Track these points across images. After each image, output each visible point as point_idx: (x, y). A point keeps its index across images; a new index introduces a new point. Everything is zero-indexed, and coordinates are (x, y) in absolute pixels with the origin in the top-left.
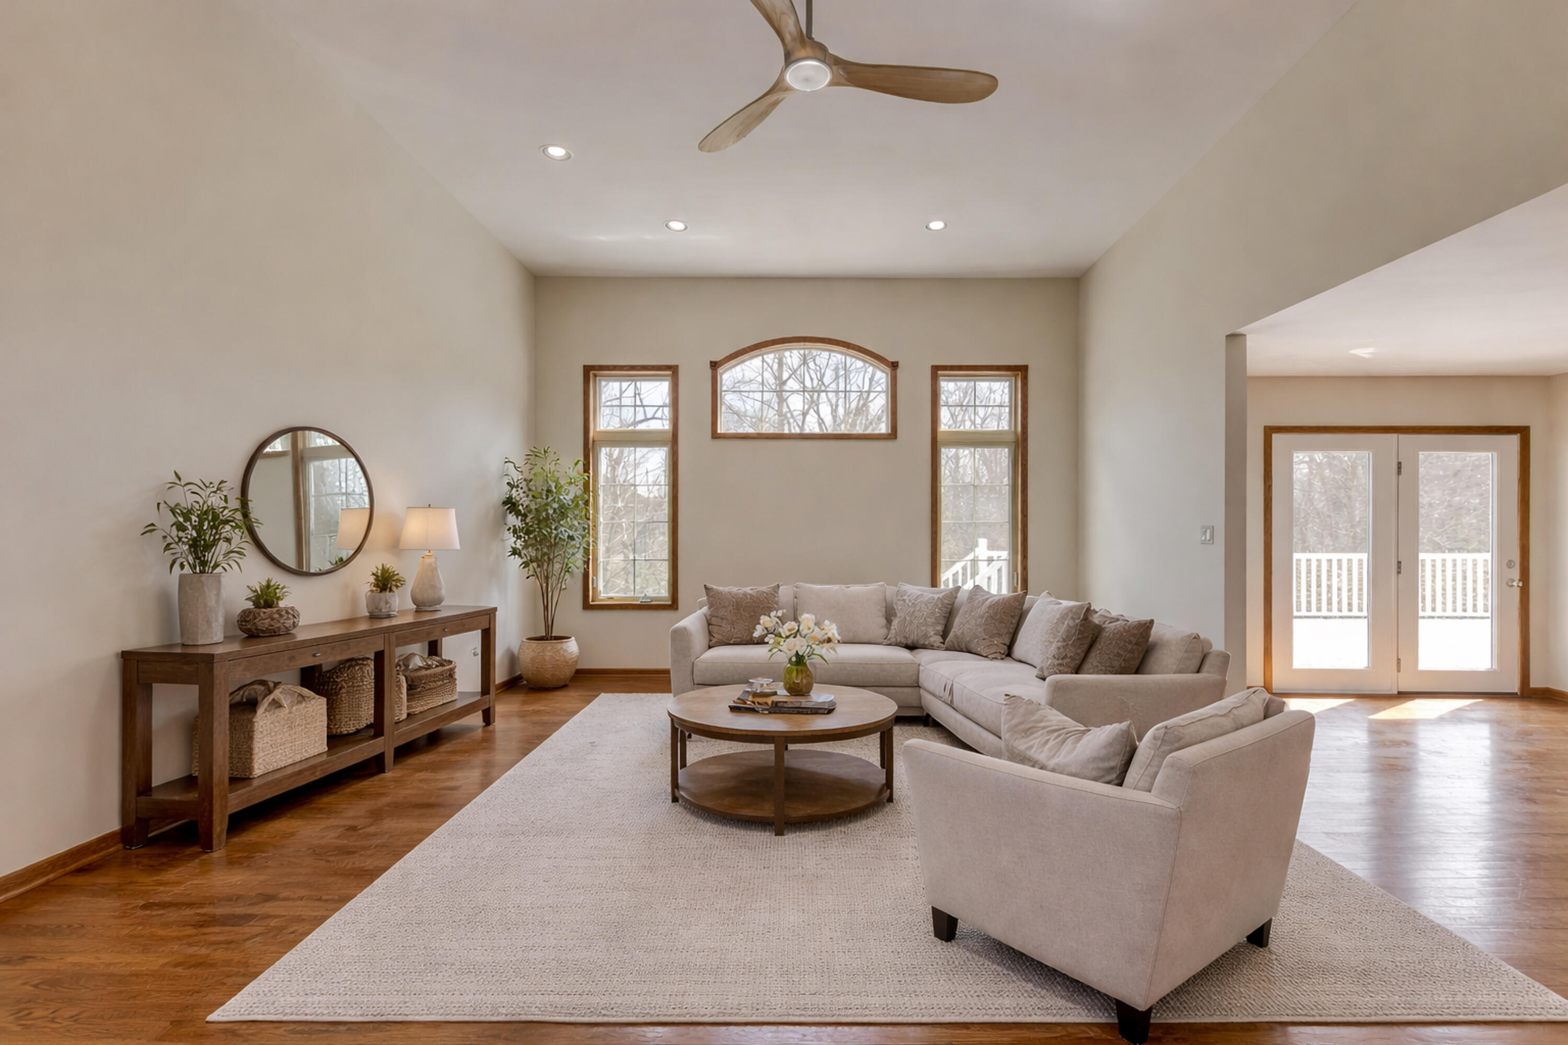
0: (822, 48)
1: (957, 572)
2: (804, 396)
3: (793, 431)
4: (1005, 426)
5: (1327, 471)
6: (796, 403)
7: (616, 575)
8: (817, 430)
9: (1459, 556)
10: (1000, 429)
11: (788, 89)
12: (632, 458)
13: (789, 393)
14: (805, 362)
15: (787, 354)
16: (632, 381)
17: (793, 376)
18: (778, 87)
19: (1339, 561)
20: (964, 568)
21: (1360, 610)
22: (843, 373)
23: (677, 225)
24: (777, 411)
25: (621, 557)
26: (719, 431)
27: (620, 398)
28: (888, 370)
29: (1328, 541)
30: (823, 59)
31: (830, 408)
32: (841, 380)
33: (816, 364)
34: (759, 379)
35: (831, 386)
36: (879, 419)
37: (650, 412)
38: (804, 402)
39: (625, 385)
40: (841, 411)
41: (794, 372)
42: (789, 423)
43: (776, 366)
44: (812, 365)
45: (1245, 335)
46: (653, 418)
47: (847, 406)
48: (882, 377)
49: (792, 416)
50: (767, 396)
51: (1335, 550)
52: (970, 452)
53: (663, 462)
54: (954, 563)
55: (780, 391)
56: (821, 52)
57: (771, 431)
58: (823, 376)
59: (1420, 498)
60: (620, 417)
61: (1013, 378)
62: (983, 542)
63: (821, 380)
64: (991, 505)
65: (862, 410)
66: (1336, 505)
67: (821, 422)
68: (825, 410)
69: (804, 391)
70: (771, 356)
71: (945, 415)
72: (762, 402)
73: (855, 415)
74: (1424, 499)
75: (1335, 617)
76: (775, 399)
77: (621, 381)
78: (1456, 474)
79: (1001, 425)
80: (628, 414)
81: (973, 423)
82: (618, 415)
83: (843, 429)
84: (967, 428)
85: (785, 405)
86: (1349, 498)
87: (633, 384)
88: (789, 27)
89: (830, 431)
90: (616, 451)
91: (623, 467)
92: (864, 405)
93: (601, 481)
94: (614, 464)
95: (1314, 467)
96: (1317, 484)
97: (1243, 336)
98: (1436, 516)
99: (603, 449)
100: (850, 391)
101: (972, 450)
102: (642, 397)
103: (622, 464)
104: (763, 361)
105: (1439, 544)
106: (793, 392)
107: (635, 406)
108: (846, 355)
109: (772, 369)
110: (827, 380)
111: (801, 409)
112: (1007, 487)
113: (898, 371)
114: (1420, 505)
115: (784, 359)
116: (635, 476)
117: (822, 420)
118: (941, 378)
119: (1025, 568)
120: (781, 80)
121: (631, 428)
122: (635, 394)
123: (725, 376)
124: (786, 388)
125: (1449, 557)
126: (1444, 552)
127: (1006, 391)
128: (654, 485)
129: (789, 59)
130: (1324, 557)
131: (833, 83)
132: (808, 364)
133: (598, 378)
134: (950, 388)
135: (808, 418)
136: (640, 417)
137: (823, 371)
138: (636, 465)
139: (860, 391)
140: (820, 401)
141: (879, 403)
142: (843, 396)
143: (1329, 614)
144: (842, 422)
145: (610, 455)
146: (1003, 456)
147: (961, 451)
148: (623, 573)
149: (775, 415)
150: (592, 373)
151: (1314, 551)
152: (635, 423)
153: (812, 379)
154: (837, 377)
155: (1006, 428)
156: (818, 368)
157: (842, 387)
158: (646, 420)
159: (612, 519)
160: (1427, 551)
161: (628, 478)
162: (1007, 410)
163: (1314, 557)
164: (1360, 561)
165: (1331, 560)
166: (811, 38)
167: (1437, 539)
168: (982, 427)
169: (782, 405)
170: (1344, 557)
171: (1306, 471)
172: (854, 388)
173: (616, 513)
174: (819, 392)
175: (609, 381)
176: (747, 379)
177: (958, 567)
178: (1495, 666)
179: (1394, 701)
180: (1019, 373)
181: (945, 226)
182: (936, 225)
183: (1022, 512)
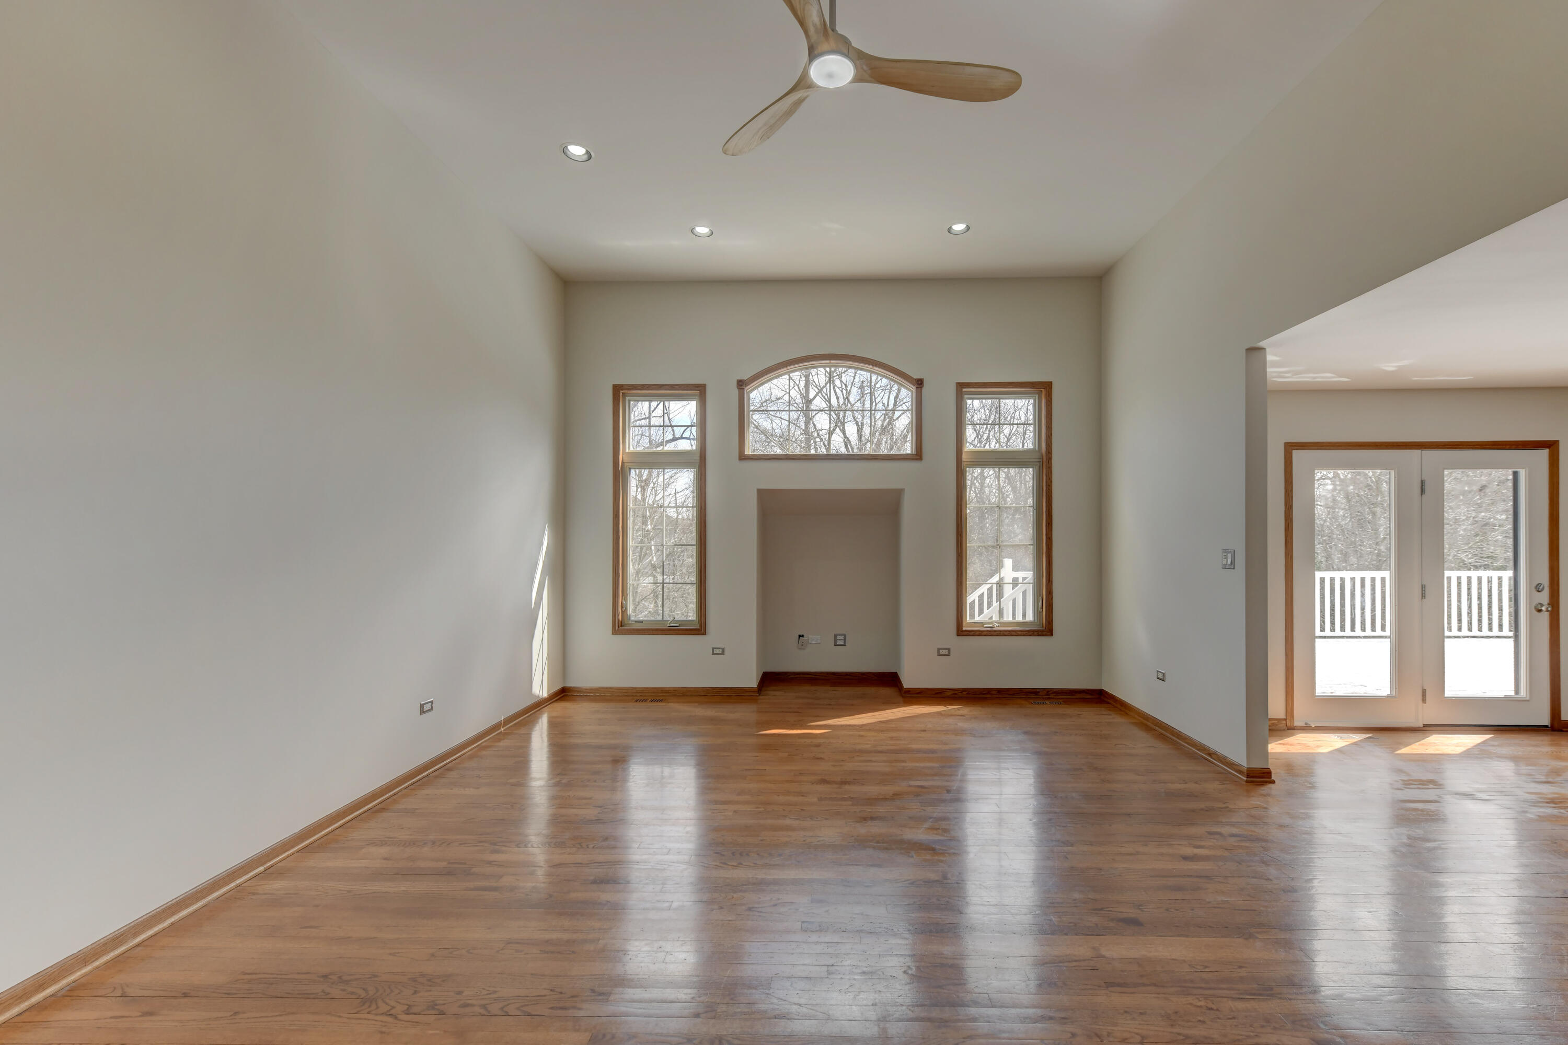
0: (845, 41)
1: (983, 594)
2: (830, 415)
3: (819, 452)
4: (1029, 445)
5: (1352, 487)
6: (822, 422)
7: (645, 598)
8: (843, 450)
9: (1485, 574)
10: (1025, 447)
11: (811, 86)
12: (661, 479)
13: (815, 412)
14: (831, 380)
15: (813, 371)
16: (661, 401)
17: (820, 394)
18: (803, 83)
19: (1363, 580)
20: (990, 590)
21: (1383, 628)
22: (868, 391)
23: (702, 230)
24: (803, 430)
25: (651, 579)
26: (746, 453)
27: (649, 418)
28: (913, 388)
29: (1353, 559)
30: (847, 54)
31: (855, 427)
32: (868, 398)
33: (841, 381)
34: (786, 398)
35: (856, 405)
36: (905, 437)
37: (678, 432)
38: (830, 419)
39: (654, 404)
40: (866, 431)
41: (820, 391)
42: (815, 442)
43: (802, 384)
44: (838, 383)
45: (1264, 349)
46: (682, 438)
47: (873, 424)
48: (906, 395)
49: (819, 436)
50: (794, 415)
51: (1359, 569)
52: (995, 472)
53: (691, 484)
54: (979, 585)
55: (806, 409)
56: (845, 48)
57: (798, 452)
58: (849, 394)
59: (1446, 514)
60: (650, 436)
61: (1037, 396)
62: (1008, 563)
63: (847, 398)
64: (1016, 526)
65: (887, 429)
66: (1361, 522)
67: (847, 441)
68: (851, 429)
69: (830, 410)
70: (798, 373)
71: (970, 433)
72: (789, 421)
73: (880, 434)
74: (1449, 515)
75: (1359, 637)
76: (802, 419)
77: (650, 401)
78: (1482, 488)
79: (1026, 444)
80: (656, 434)
81: (998, 441)
82: (647, 434)
83: (868, 449)
84: (992, 447)
85: (811, 425)
86: (1374, 514)
87: (662, 403)
88: (813, 18)
89: (856, 451)
90: (645, 473)
91: (653, 488)
92: (889, 423)
93: (630, 504)
94: (644, 485)
95: (1338, 483)
96: (1341, 498)
97: (1262, 349)
98: (1462, 532)
99: (633, 471)
100: (875, 410)
101: (997, 469)
102: (671, 416)
103: (652, 485)
104: (790, 378)
105: (1464, 561)
106: (820, 411)
107: (664, 426)
108: (871, 372)
109: (799, 387)
110: (852, 399)
111: (827, 428)
112: (1031, 509)
113: (924, 390)
114: (1445, 521)
115: (811, 377)
116: (663, 496)
117: (848, 439)
118: (965, 396)
119: (1050, 593)
120: (805, 75)
121: (660, 448)
122: (664, 413)
123: (752, 395)
124: (813, 407)
125: (1474, 574)
126: (1469, 569)
127: (1031, 407)
128: (682, 507)
129: (813, 54)
130: (1347, 575)
131: (857, 79)
132: (833, 382)
133: (627, 398)
134: (976, 407)
135: (834, 437)
136: (669, 436)
137: (849, 389)
138: (665, 487)
139: (886, 410)
140: (846, 421)
141: (903, 422)
142: (869, 415)
143: (1353, 634)
144: (868, 441)
145: (640, 475)
146: (1027, 477)
147: (986, 470)
148: (652, 595)
149: (801, 434)
150: (621, 392)
151: (1339, 570)
152: (663, 443)
153: (838, 398)
154: (863, 395)
155: (1031, 446)
156: (844, 387)
157: (867, 406)
158: (675, 439)
159: (642, 541)
160: (1452, 569)
161: (657, 499)
162: (1031, 428)
163: (1337, 575)
164: (1383, 580)
165: (1354, 578)
166: (833, 30)
167: (1463, 556)
168: (1007, 445)
169: (809, 422)
170: (1368, 575)
171: (1330, 487)
172: (880, 406)
173: (646, 535)
174: (845, 411)
175: (638, 401)
176: (773, 398)
177: (984, 589)
178: (1523, 693)
179: (1419, 735)
180: (1043, 390)
181: (968, 228)
182: (959, 227)
183: (1046, 535)
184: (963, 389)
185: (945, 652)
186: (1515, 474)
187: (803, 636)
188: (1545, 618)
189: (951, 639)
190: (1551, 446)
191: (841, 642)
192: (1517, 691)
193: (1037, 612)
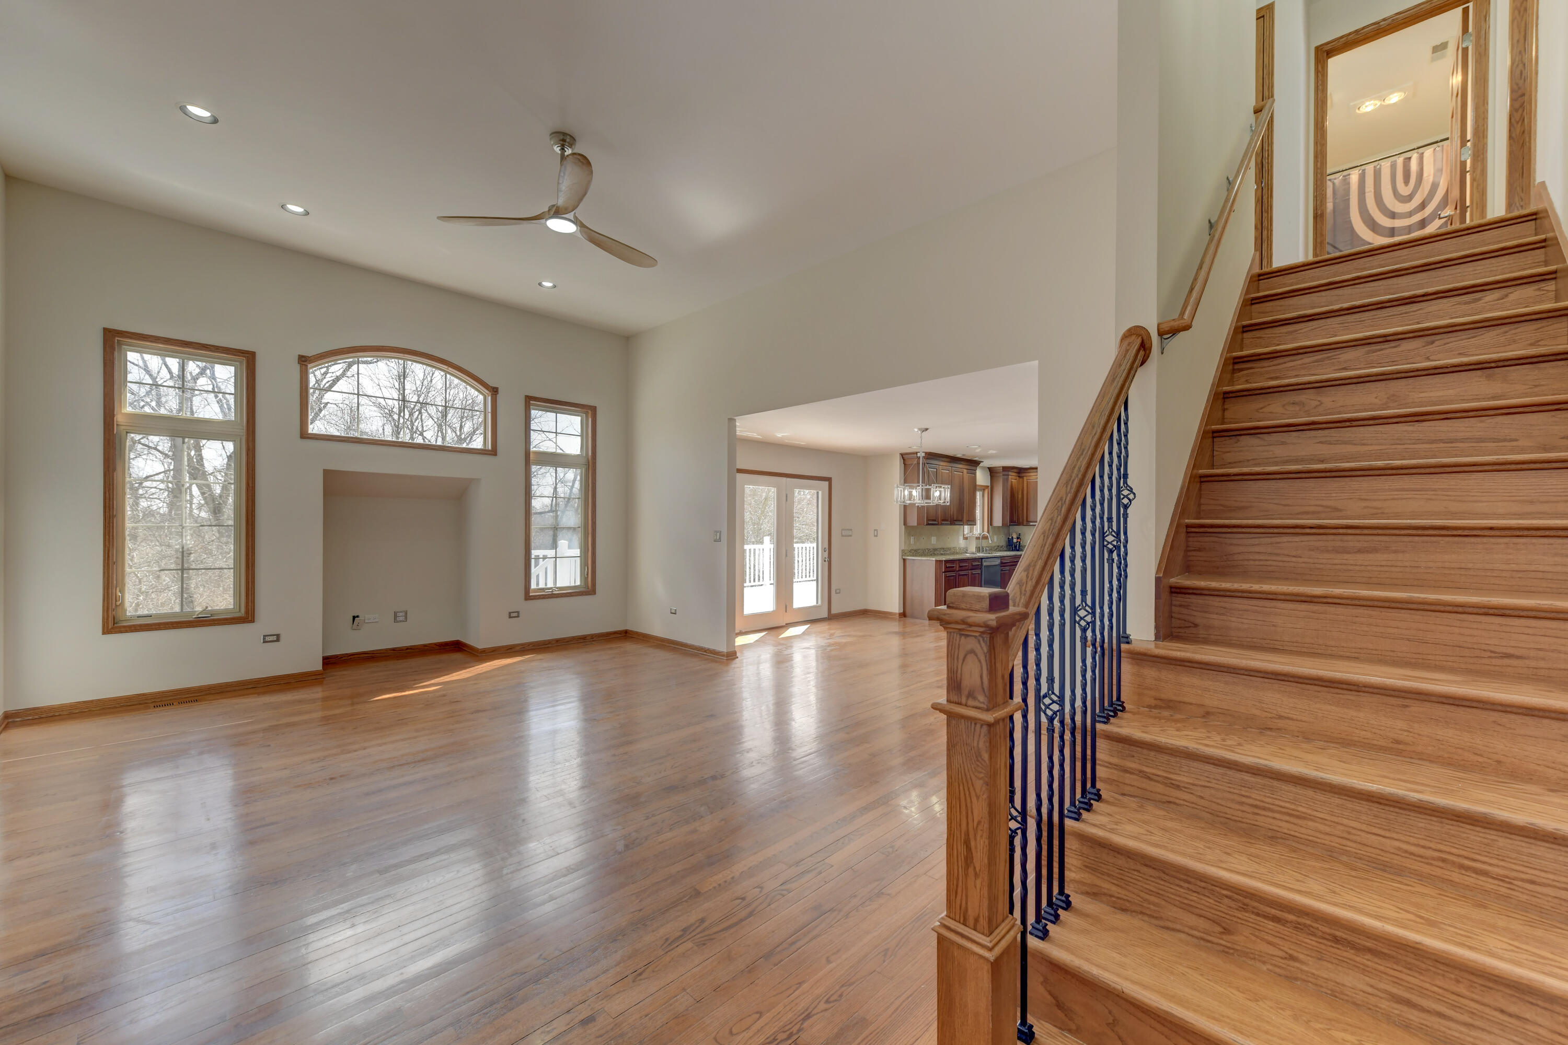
4: (578, 451)
5: (759, 495)
9: (807, 545)
10: (575, 453)
26: (308, 431)
28: (489, 394)
48: (483, 399)
52: (552, 470)
53: (229, 455)
61: (584, 415)
62: (562, 541)
64: (569, 512)
71: (535, 437)
78: (807, 500)
79: (576, 450)
81: (556, 446)
84: (551, 450)
89: (431, 442)
95: (756, 493)
97: (735, 421)
98: (799, 524)
99: (132, 436)
101: (554, 468)
105: (801, 538)
108: (447, 373)
112: (580, 500)
113: (498, 396)
114: (794, 516)
118: (532, 407)
119: (594, 563)
123: (315, 373)
125: (804, 546)
126: (803, 543)
127: (580, 423)
134: (541, 417)
146: (576, 476)
147: (547, 468)
150: (117, 339)
160: (797, 543)
162: (580, 438)
167: (800, 536)
168: (561, 450)
178: (820, 603)
179: (784, 629)
180: (590, 412)
181: (555, 286)
182: (548, 284)
183: (592, 520)
184: (530, 401)
185: (513, 615)
186: (818, 493)
187: (358, 617)
188: (827, 563)
189: (519, 603)
190: (829, 480)
191: (401, 619)
192: (817, 603)
193: (584, 577)
